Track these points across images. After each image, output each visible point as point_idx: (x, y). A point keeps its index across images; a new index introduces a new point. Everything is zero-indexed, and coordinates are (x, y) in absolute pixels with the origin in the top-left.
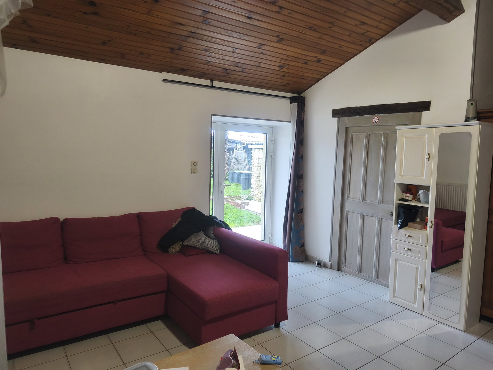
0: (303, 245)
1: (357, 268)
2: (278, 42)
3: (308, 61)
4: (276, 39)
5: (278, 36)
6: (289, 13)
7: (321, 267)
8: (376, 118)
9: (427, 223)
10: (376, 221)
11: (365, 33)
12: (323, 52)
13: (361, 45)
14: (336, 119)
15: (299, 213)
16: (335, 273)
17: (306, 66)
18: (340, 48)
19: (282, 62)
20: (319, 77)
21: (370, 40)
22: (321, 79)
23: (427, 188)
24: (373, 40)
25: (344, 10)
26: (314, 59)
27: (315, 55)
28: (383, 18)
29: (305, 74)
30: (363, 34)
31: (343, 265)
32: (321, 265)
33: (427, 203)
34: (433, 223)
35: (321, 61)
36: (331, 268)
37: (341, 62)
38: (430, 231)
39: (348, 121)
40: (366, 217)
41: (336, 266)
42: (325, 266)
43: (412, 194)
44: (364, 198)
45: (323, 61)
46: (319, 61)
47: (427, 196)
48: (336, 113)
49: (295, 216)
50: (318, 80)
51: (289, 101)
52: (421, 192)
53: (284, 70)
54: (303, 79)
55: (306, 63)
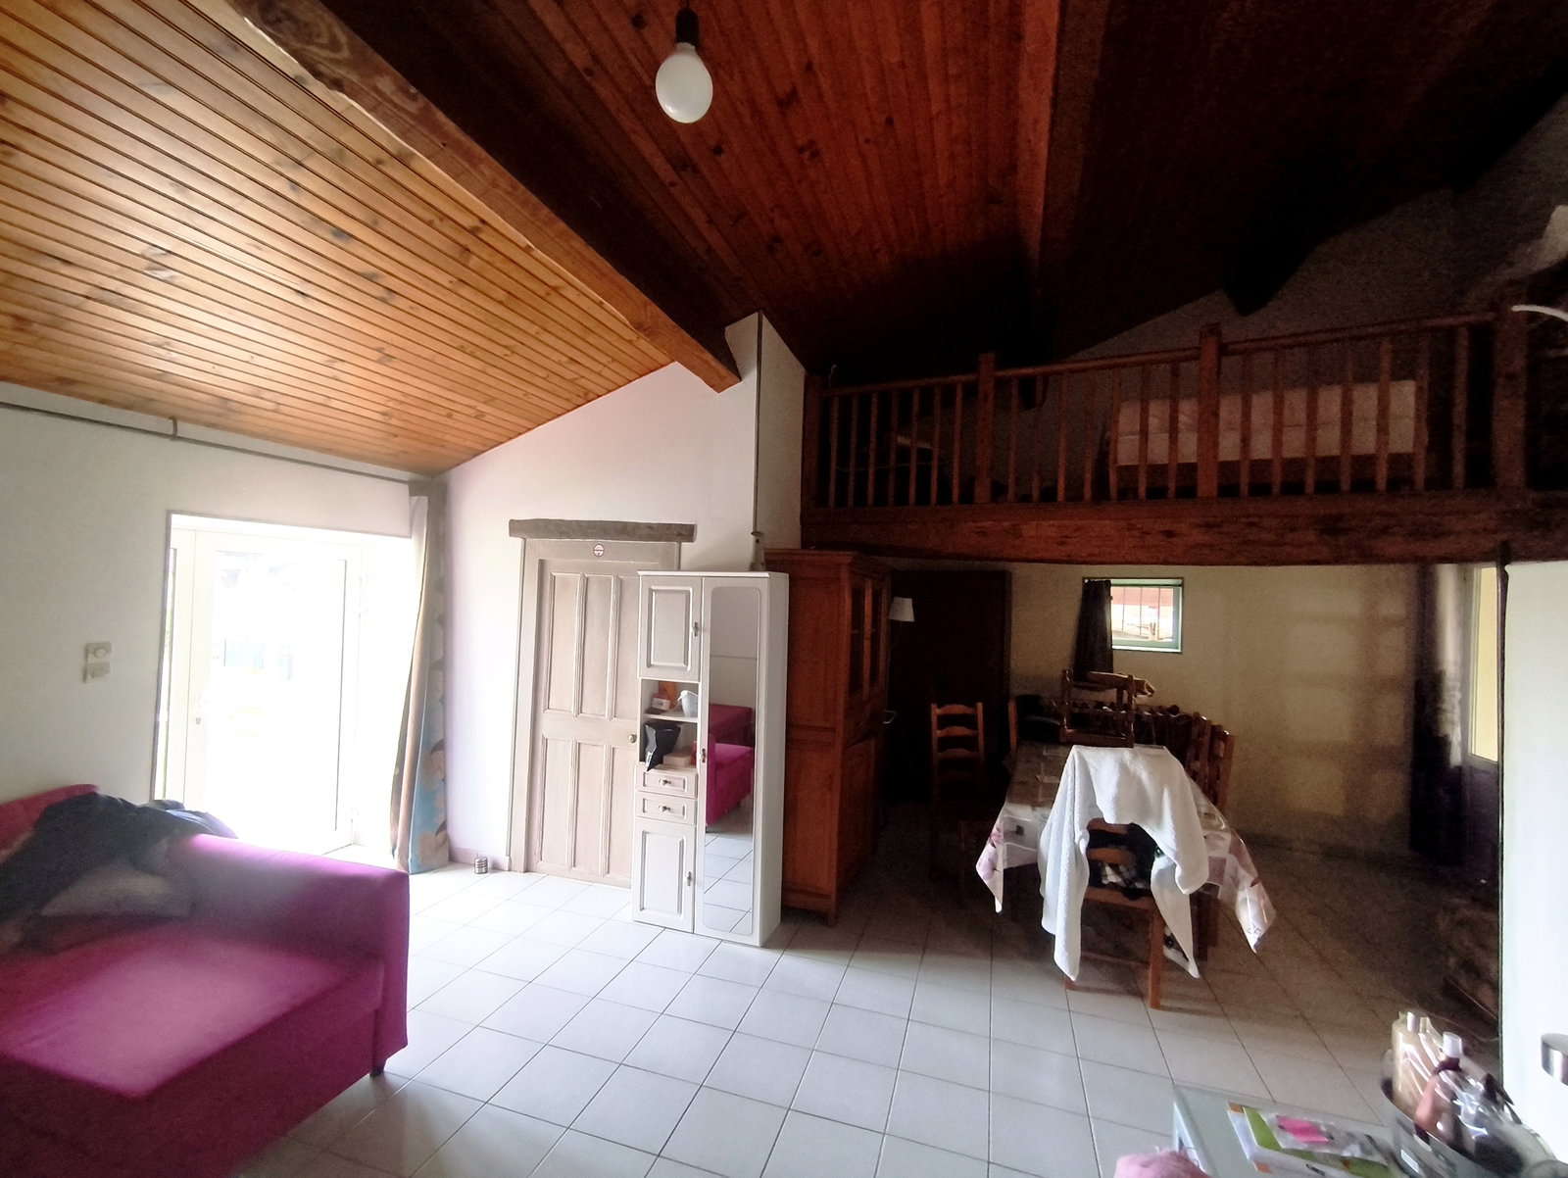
0: (444, 826)
1: (567, 859)
2: (378, 362)
3: (453, 413)
4: (376, 355)
5: (379, 350)
6: (411, 307)
7: (486, 872)
8: (600, 547)
9: (695, 752)
10: (602, 753)
11: (576, 379)
12: (490, 400)
13: (567, 400)
14: (518, 542)
15: (432, 752)
16: (519, 878)
17: (449, 422)
18: (525, 398)
19: (390, 404)
20: (481, 448)
21: (586, 394)
22: (483, 452)
23: (694, 688)
24: (591, 396)
25: (536, 328)
26: (471, 411)
27: (473, 403)
28: (611, 360)
29: (448, 437)
30: (572, 381)
31: (535, 858)
32: (488, 867)
33: (695, 715)
34: (706, 752)
35: (483, 416)
36: (510, 870)
37: (529, 425)
38: (702, 767)
39: (544, 547)
40: (582, 746)
41: (520, 863)
42: (496, 868)
43: (668, 699)
44: (580, 710)
45: (488, 418)
46: (480, 415)
47: (694, 702)
48: (517, 527)
49: (421, 762)
50: (477, 453)
51: (405, 489)
52: (684, 694)
53: (394, 422)
54: (442, 446)
55: (449, 416)
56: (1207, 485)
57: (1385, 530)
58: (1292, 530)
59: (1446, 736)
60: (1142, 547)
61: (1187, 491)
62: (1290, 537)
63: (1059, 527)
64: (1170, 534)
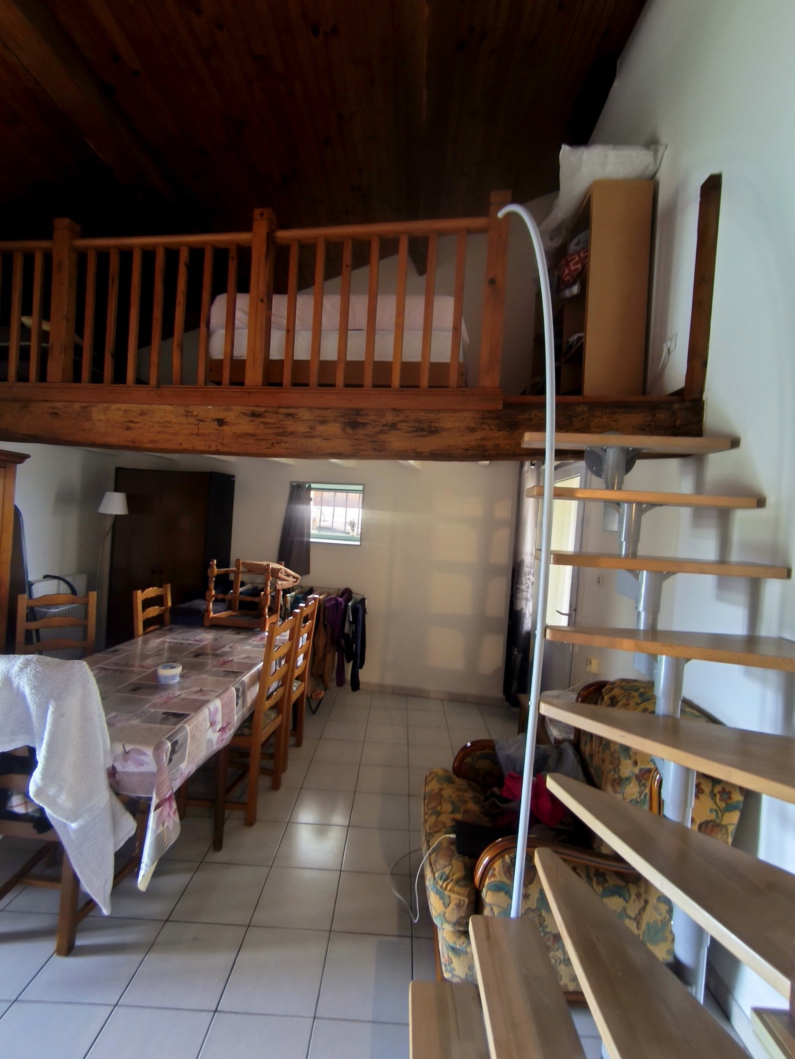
56: (254, 375)
57: (394, 426)
58: (323, 422)
59: (522, 609)
60: (198, 435)
61: (238, 381)
62: (321, 428)
63: (125, 411)
64: (221, 422)
